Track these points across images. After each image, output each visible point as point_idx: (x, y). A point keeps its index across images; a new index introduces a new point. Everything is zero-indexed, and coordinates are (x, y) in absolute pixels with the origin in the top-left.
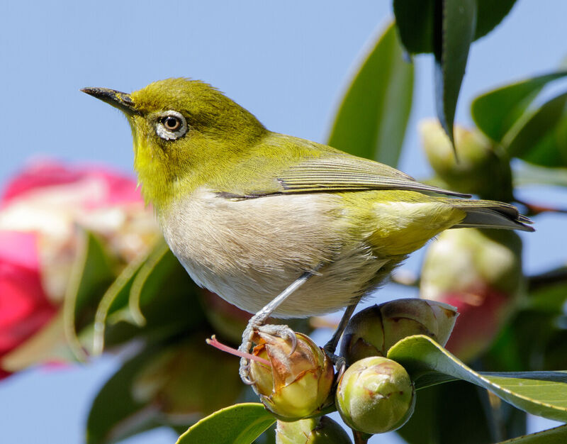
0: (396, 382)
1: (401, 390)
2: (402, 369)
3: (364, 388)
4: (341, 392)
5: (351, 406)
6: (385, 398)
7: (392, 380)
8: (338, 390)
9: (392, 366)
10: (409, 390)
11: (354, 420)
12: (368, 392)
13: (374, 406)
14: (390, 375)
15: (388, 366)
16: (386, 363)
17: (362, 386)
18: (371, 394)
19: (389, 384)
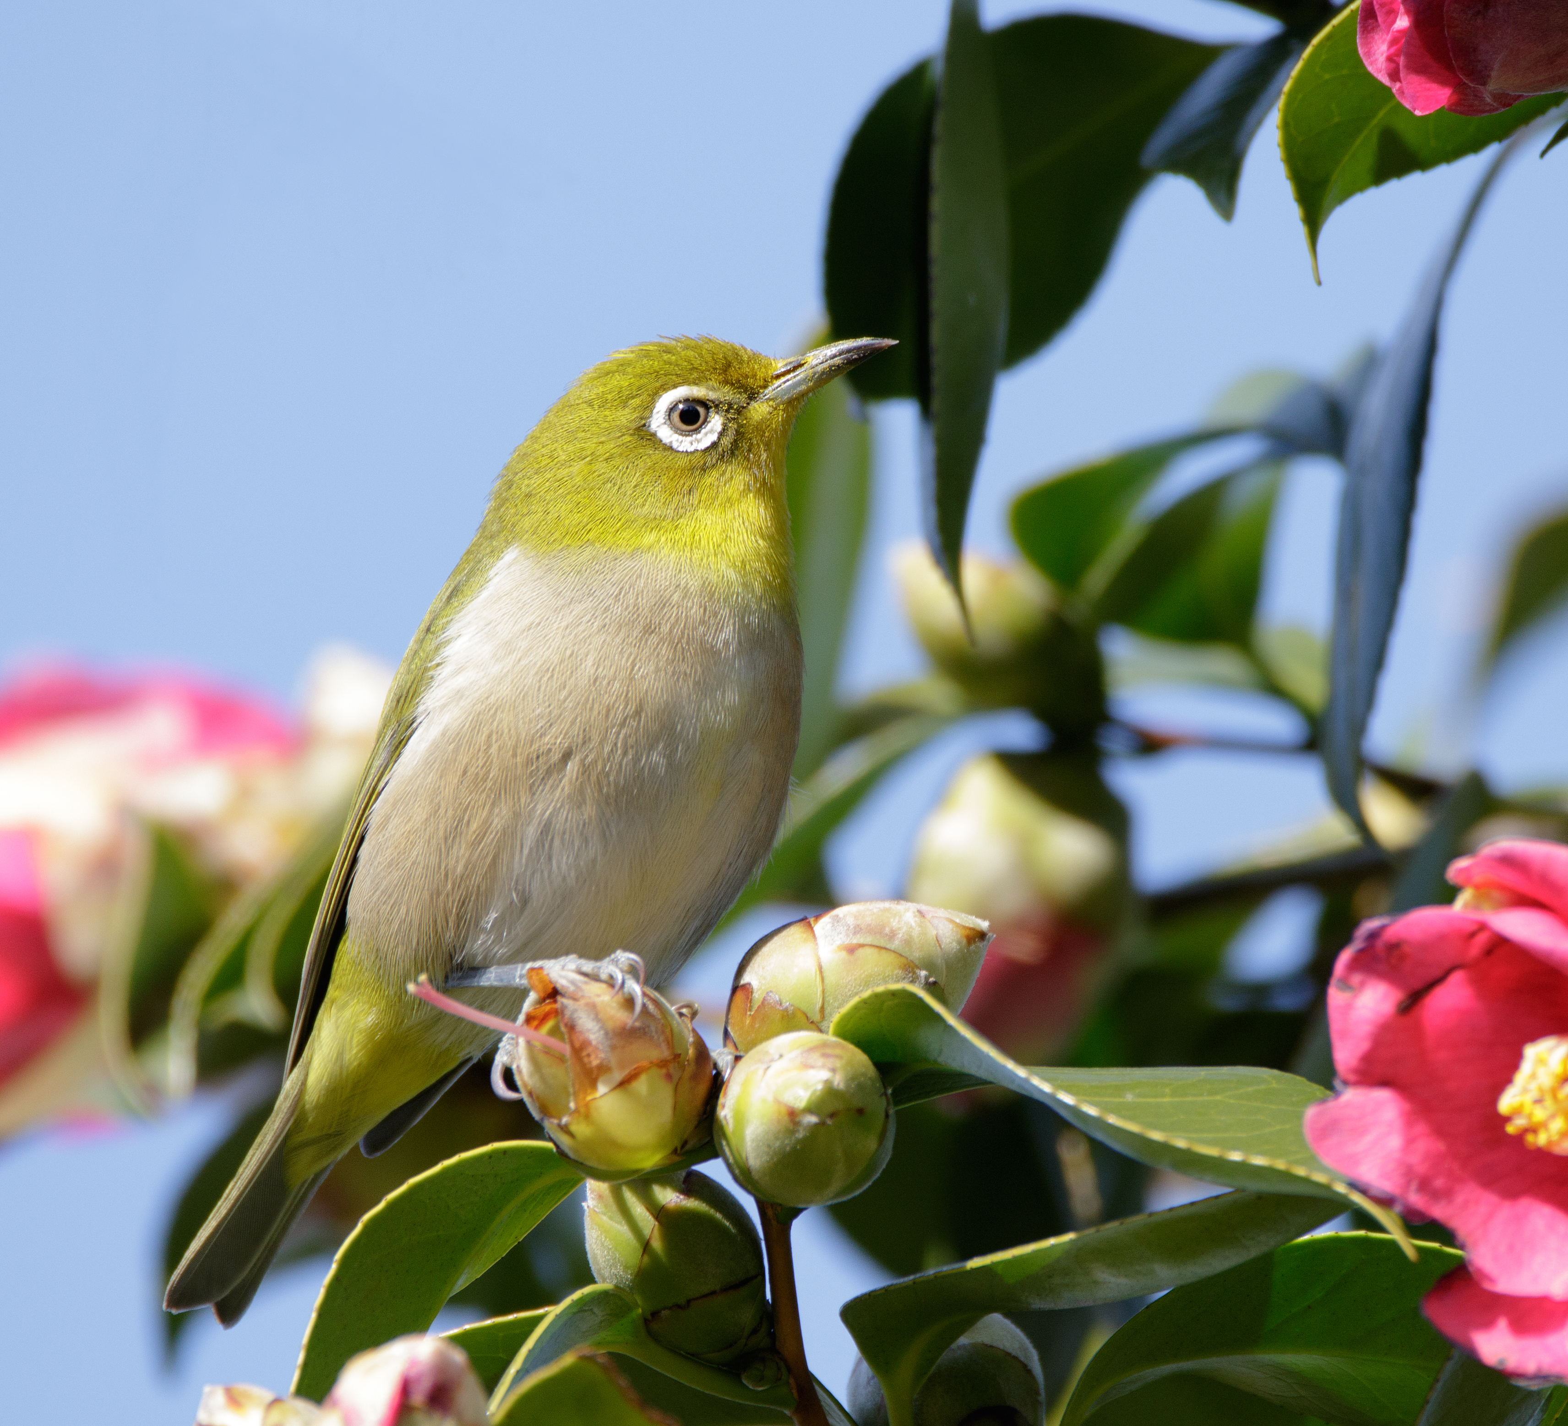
0: (848, 1086)
1: (860, 1105)
2: (861, 1058)
3: (777, 1101)
4: (726, 1111)
5: (749, 1144)
6: (822, 1124)
7: (839, 1081)
8: (719, 1108)
9: (838, 1051)
10: (878, 1105)
11: (756, 1176)
12: (784, 1111)
13: (799, 1141)
14: (833, 1070)
15: (828, 1051)
16: (825, 1045)
17: (770, 1098)
18: (792, 1114)
19: (830, 1092)
